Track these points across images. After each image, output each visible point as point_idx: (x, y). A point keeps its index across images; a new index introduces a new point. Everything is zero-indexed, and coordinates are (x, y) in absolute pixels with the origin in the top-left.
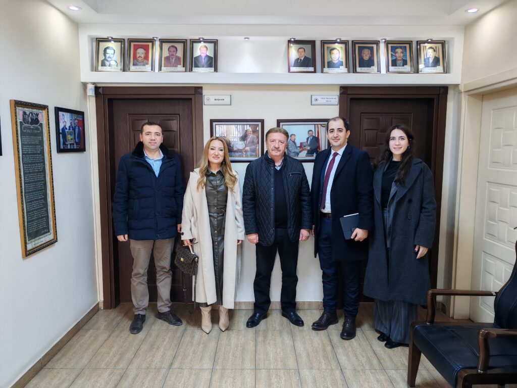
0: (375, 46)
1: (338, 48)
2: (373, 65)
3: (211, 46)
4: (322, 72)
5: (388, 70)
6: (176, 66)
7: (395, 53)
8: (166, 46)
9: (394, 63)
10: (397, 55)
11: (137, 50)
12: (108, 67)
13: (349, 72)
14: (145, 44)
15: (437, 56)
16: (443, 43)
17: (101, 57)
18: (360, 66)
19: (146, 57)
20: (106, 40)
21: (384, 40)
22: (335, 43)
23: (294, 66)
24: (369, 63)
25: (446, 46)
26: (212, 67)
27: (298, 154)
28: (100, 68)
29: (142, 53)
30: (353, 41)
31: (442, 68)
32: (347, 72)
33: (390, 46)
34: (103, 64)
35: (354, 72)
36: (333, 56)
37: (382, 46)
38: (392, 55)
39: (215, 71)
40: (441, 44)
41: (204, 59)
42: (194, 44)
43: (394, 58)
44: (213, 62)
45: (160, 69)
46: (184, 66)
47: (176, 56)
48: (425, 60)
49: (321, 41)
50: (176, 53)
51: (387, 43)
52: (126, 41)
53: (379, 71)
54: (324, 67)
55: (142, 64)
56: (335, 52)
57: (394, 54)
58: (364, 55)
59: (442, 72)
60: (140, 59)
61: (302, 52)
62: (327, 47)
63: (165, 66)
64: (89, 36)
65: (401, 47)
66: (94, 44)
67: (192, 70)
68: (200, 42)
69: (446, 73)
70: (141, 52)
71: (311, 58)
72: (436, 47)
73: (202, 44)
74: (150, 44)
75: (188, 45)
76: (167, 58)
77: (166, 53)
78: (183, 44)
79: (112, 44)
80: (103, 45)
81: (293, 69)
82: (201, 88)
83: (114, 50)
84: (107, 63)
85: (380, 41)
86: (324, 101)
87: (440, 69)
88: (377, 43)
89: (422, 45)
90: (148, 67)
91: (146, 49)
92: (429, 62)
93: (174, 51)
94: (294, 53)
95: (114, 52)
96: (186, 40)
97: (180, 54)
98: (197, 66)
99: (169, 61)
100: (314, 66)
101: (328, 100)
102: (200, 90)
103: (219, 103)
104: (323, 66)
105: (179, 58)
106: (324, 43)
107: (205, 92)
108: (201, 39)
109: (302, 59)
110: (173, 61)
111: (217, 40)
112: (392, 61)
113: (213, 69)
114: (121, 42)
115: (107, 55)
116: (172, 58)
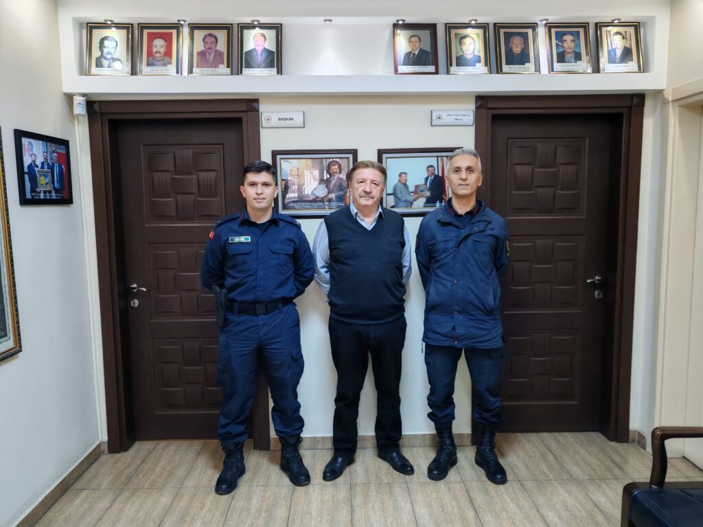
0: (530, 31)
1: (472, 35)
2: (528, 61)
3: (271, 34)
4: (448, 73)
5: (551, 69)
6: (216, 66)
7: (563, 41)
8: (199, 35)
9: (561, 58)
10: (566, 45)
11: (152, 41)
12: (106, 69)
13: (491, 72)
14: (165, 31)
15: (628, 46)
16: (636, 26)
17: (96, 53)
18: (507, 64)
19: (168, 53)
20: (103, 26)
21: (544, 22)
22: (467, 27)
23: (404, 64)
24: (522, 58)
25: (642, 30)
26: (273, 67)
27: (412, 204)
28: (94, 70)
29: (162, 47)
30: (495, 24)
31: (636, 64)
32: (487, 72)
33: (553, 31)
34: (99, 65)
35: (498, 73)
36: (465, 48)
37: (542, 31)
38: (557, 45)
39: (278, 73)
40: (633, 28)
41: (261, 55)
42: (245, 32)
43: (561, 50)
44: (275, 60)
45: (191, 71)
46: (228, 67)
47: (216, 51)
48: (609, 51)
49: (446, 24)
50: (216, 46)
51: (550, 26)
52: (136, 27)
53: (538, 69)
54: (451, 65)
55: (162, 63)
56: (467, 41)
57: (560, 44)
58: (514, 46)
59: (637, 71)
60: (158, 55)
61: (416, 42)
62: (456, 34)
63: (198, 67)
64: (74, 19)
65: (571, 33)
66: (84, 32)
67: (241, 73)
68: (254, 27)
69: (643, 72)
70: (159, 44)
71: (430, 51)
72: (626, 32)
73: (257, 30)
74: (174, 32)
75: (235, 32)
76: (202, 54)
77: (199, 46)
78: (226, 31)
79: (113, 33)
80: (98, 34)
81: (402, 69)
82: (257, 101)
83: (117, 42)
84: (105, 63)
85: (539, 23)
86: (451, 120)
87: (633, 65)
88: (533, 26)
89: (604, 29)
90: (172, 68)
91: (168, 39)
92: (615, 55)
93: (212, 43)
94: (403, 43)
95: (117, 46)
96: (232, 24)
97: (222, 46)
98: (249, 66)
99: (205, 59)
100: (436, 63)
101: (459, 117)
102: (255, 104)
103: (285, 125)
104: (449, 64)
105: (220, 54)
106: (449, 27)
107: (263, 108)
108: (256, 23)
109: (416, 53)
110: (212, 57)
111: (281, 24)
112: (558, 54)
113: (275, 70)
114: (127, 28)
115: (106, 50)
116: (210, 54)
